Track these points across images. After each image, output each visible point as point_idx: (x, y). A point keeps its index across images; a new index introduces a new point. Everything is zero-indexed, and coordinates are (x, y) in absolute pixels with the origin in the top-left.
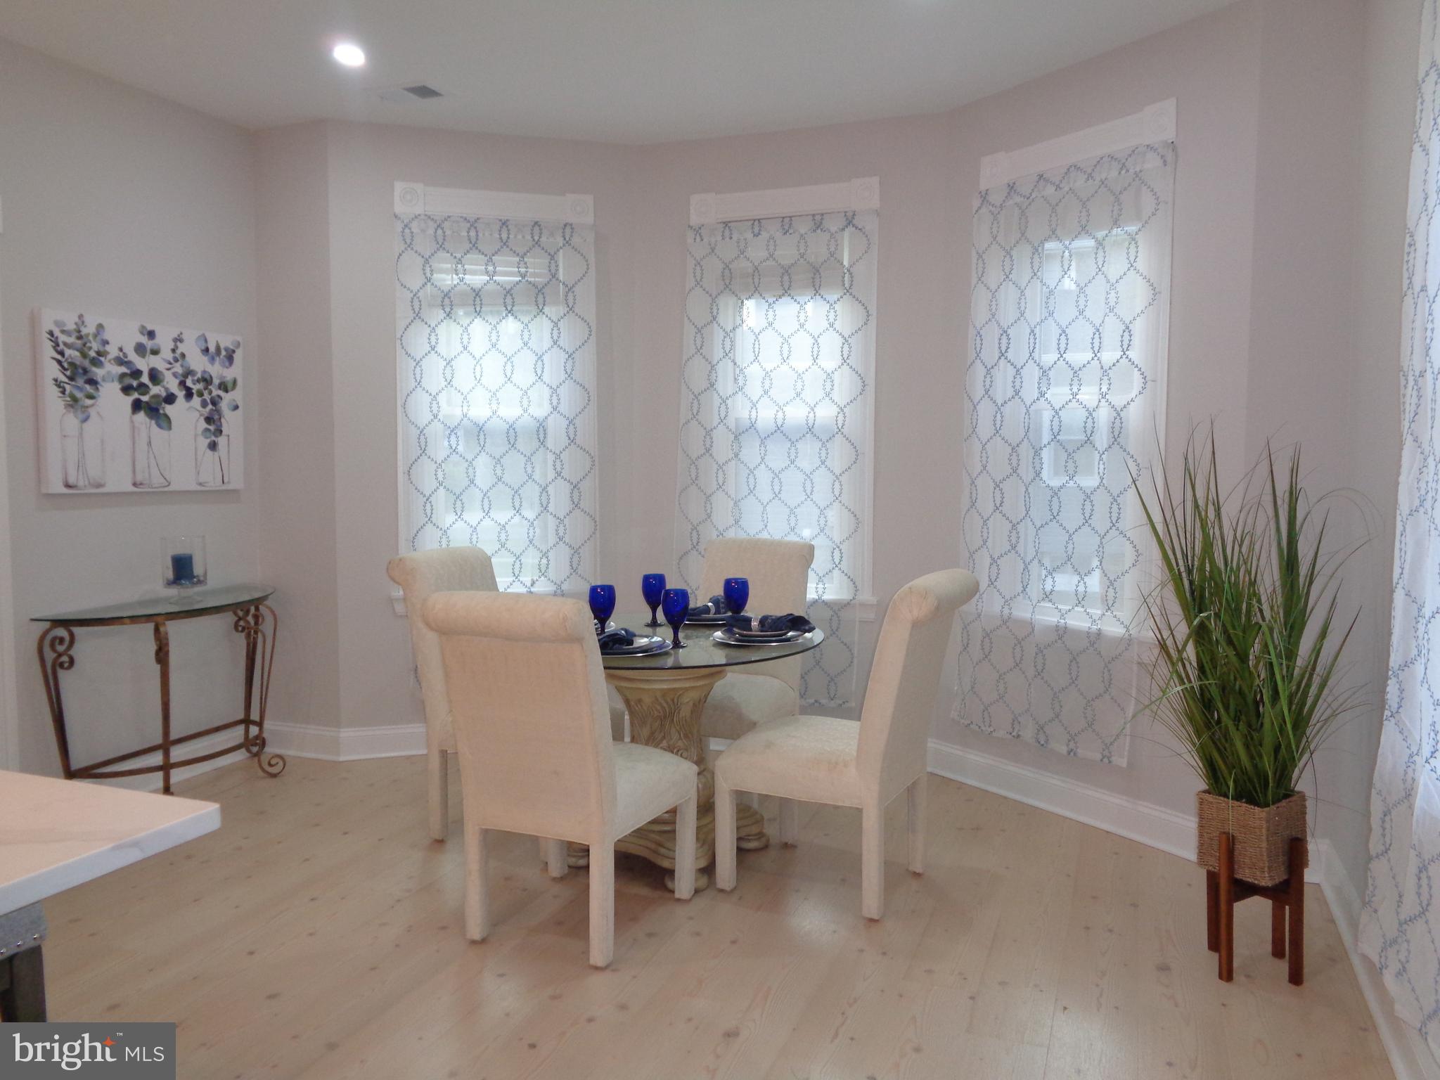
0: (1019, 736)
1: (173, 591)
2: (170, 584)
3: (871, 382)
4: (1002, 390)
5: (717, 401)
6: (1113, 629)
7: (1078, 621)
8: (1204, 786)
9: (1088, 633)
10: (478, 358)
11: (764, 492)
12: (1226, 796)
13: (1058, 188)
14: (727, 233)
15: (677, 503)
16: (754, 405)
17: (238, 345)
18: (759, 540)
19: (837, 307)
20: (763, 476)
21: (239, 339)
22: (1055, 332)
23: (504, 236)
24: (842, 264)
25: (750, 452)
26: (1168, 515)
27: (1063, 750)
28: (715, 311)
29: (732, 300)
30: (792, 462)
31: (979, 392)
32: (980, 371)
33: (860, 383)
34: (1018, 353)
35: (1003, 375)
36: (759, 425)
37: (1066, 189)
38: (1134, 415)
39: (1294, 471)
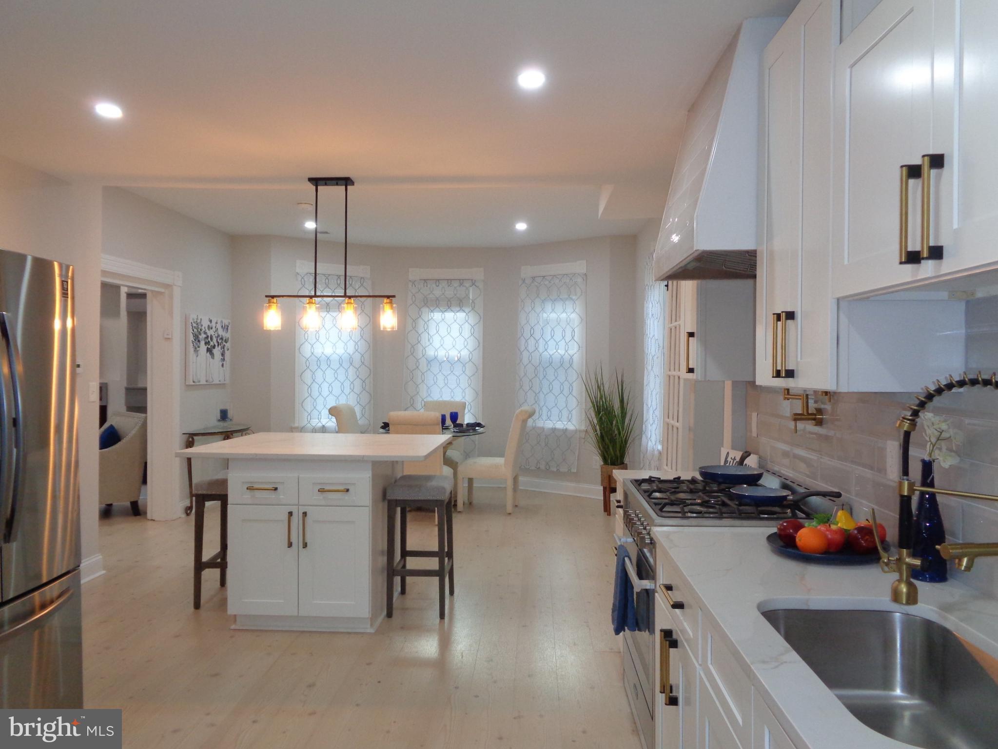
0: (539, 468)
1: (222, 424)
2: (219, 421)
3: (481, 341)
4: (531, 348)
5: (421, 348)
6: (571, 427)
7: (559, 425)
8: (603, 463)
9: (563, 429)
10: (327, 330)
11: (441, 383)
12: (609, 465)
13: (550, 282)
14: (425, 284)
15: (403, 388)
16: (436, 350)
17: (229, 323)
18: (440, 401)
19: (469, 314)
20: (440, 377)
21: (230, 321)
22: (550, 330)
23: (339, 282)
24: (469, 298)
25: (435, 369)
26: (587, 387)
27: (555, 470)
28: (420, 313)
29: (427, 309)
30: (452, 372)
31: (522, 348)
32: (523, 341)
33: (477, 343)
34: (537, 335)
35: (532, 342)
36: (439, 358)
37: (553, 283)
38: (576, 358)
39: (622, 376)
